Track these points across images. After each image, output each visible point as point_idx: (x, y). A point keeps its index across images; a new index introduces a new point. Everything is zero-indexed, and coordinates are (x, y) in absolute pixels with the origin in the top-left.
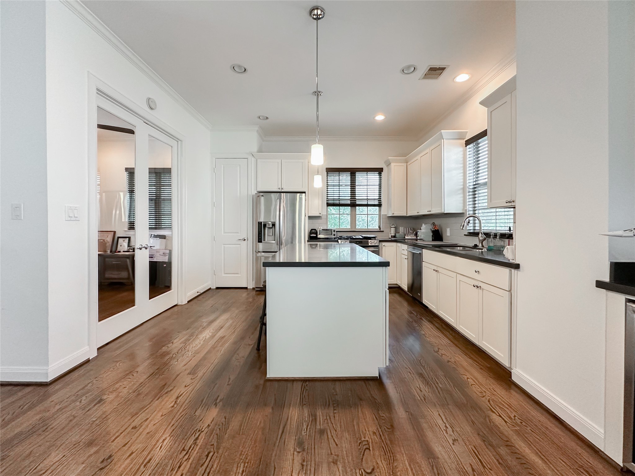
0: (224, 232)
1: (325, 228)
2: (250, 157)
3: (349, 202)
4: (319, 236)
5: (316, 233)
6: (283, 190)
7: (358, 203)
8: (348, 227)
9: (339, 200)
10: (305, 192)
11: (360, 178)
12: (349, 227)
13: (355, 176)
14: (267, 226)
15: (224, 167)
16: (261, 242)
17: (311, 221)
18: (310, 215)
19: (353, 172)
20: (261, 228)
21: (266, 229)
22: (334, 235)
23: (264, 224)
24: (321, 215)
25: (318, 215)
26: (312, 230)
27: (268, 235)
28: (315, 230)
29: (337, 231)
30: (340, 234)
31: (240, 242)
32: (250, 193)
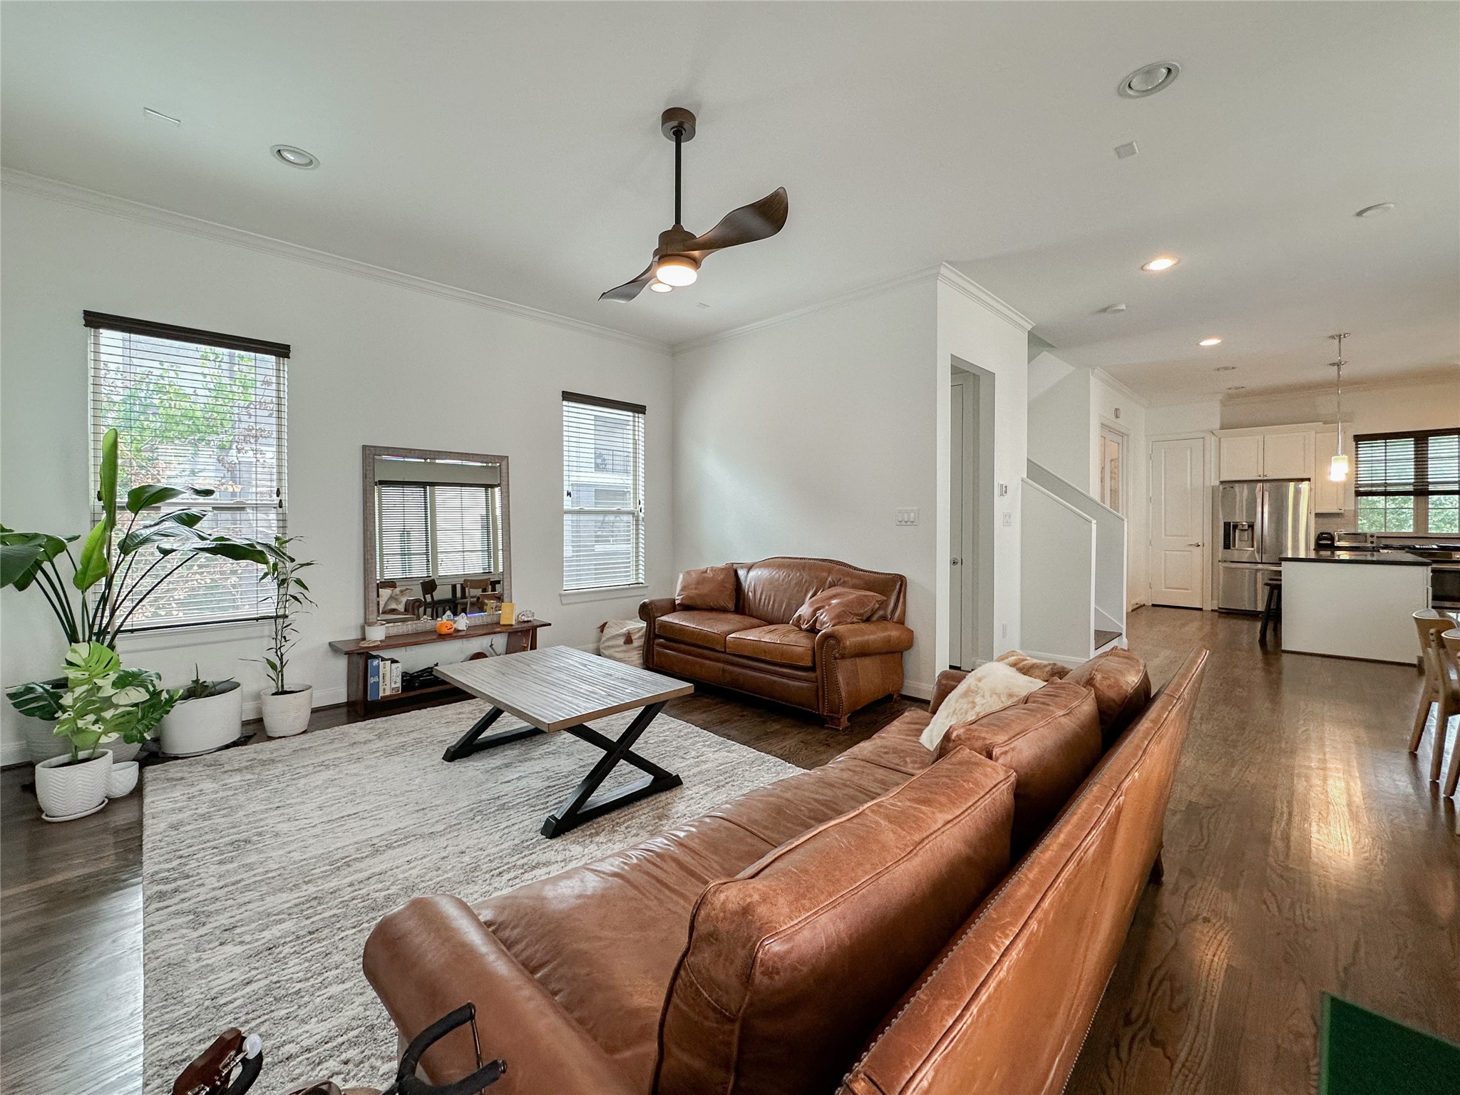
0: (1166, 535)
1: (1353, 531)
2: (1208, 437)
3: (1410, 488)
4: (1337, 544)
5: (1332, 539)
6: (1265, 478)
7: (1431, 488)
8: (1409, 529)
9: (1386, 485)
10: (1309, 480)
11: (1436, 446)
12: (1411, 530)
13: (1427, 443)
14: (1240, 527)
15: (1165, 453)
16: (1229, 548)
17: (1320, 520)
18: (1318, 511)
19: (1421, 438)
20: (1230, 531)
21: (1237, 531)
22: (1372, 542)
23: (1233, 526)
24: (1342, 511)
25: (1336, 511)
26: (1322, 534)
27: (1240, 540)
28: (1329, 533)
29: (1378, 537)
30: (1384, 542)
31: (1190, 548)
32: (1207, 484)
